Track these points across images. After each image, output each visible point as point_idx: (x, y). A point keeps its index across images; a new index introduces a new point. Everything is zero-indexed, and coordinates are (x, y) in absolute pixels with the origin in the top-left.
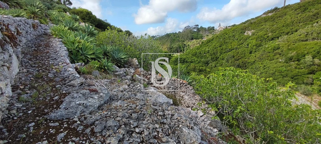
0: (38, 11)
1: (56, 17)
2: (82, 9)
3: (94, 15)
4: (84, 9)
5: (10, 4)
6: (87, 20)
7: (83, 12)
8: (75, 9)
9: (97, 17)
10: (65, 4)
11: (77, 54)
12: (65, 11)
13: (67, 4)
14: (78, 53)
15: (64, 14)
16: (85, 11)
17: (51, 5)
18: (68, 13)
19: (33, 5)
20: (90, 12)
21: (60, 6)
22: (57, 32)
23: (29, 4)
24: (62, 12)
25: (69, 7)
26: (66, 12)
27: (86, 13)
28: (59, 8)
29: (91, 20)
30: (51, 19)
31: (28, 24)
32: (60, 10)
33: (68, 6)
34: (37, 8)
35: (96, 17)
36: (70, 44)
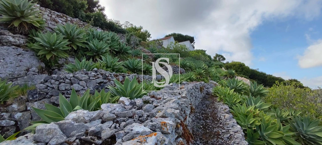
0: (204, 72)
1: (214, 74)
2: (234, 62)
3: (247, 66)
4: (237, 62)
5: (186, 69)
6: (240, 71)
7: (236, 65)
8: (227, 63)
9: (250, 68)
10: (219, 60)
11: (252, 134)
12: (221, 66)
13: (221, 60)
14: (255, 134)
15: (220, 70)
16: (237, 63)
17: (209, 63)
18: (223, 68)
19: (200, 67)
20: (243, 63)
21: (217, 63)
22: (222, 96)
23: (198, 67)
24: (218, 68)
25: (223, 62)
26: (221, 68)
27: (239, 65)
28: (216, 65)
29: (244, 71)
30: (211, 76)
31: (197, 89)
32: (217, 66)
33: (221, 61)
34: (203, 70)
35: (248, 68)
36: (242, 118)
